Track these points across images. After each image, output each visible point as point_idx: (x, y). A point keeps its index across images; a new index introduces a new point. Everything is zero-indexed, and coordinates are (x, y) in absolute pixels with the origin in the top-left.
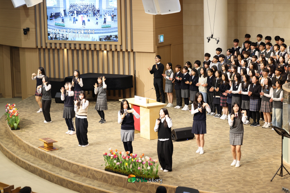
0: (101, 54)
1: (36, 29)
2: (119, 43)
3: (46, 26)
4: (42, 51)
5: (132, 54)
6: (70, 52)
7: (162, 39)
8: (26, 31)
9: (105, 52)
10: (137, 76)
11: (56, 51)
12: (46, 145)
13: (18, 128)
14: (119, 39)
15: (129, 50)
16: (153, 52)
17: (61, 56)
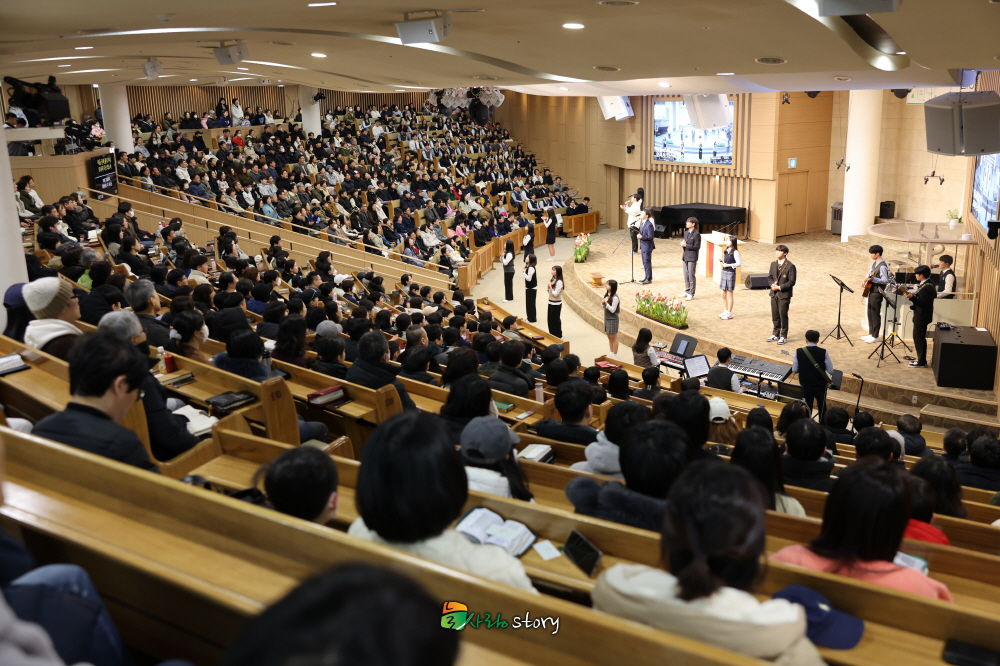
0: (712, 179)
1: (642, 146)
2: (732, 167)
3: (653, 144)
4: (647, 174)
5: (747, 181)
6: (678, 176)
7: (793, 163)
8: (631, 149)
9: (717, 177)
10: (752, 209)
11: (663, 174)
12: (593, 281)
13: (582, 261)
14: (733, 161)
15: (744, 176)
16: (771, 178)
17: (668, 180)
